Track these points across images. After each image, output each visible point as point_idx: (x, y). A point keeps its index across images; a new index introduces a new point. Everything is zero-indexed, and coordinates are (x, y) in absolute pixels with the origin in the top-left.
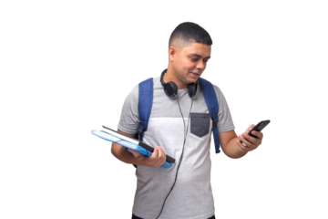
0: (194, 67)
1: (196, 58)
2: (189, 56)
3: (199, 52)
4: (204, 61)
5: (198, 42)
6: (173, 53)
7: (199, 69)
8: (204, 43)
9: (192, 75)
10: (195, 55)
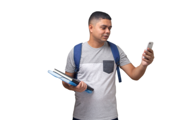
0: (104, 33)
1: (104, 27)
2: (101, 27)
3: (106, 24)
4: (109, 29)
5: (104, 19)
6: (91, 28)
7: (107, 33)
8: (107, 19)
9: (104, 37)
10: (104, 26)
